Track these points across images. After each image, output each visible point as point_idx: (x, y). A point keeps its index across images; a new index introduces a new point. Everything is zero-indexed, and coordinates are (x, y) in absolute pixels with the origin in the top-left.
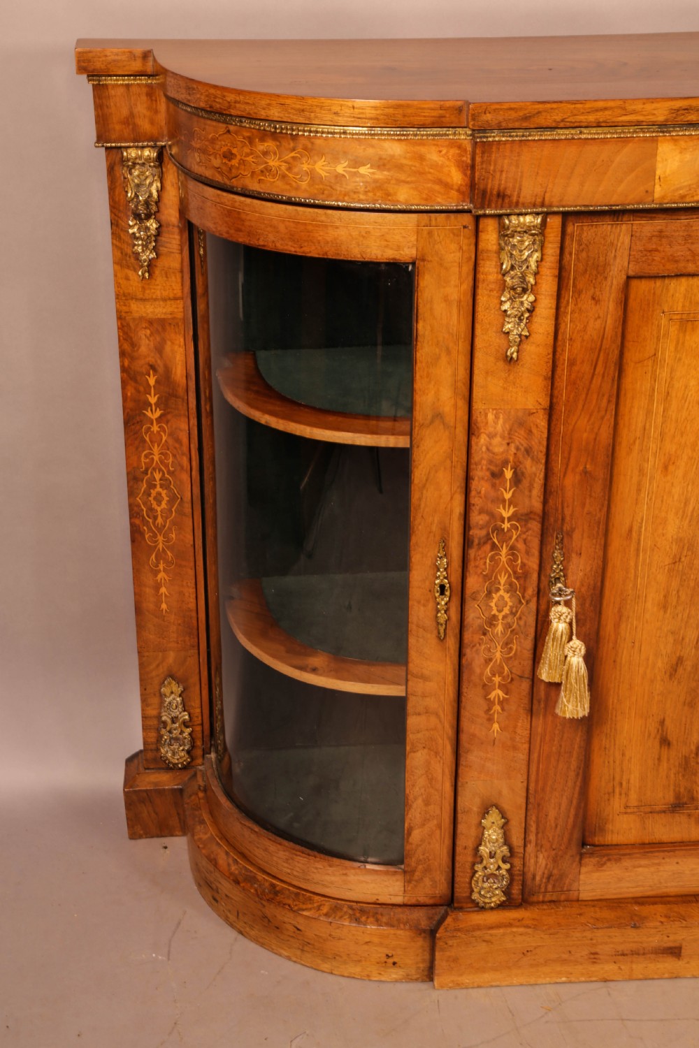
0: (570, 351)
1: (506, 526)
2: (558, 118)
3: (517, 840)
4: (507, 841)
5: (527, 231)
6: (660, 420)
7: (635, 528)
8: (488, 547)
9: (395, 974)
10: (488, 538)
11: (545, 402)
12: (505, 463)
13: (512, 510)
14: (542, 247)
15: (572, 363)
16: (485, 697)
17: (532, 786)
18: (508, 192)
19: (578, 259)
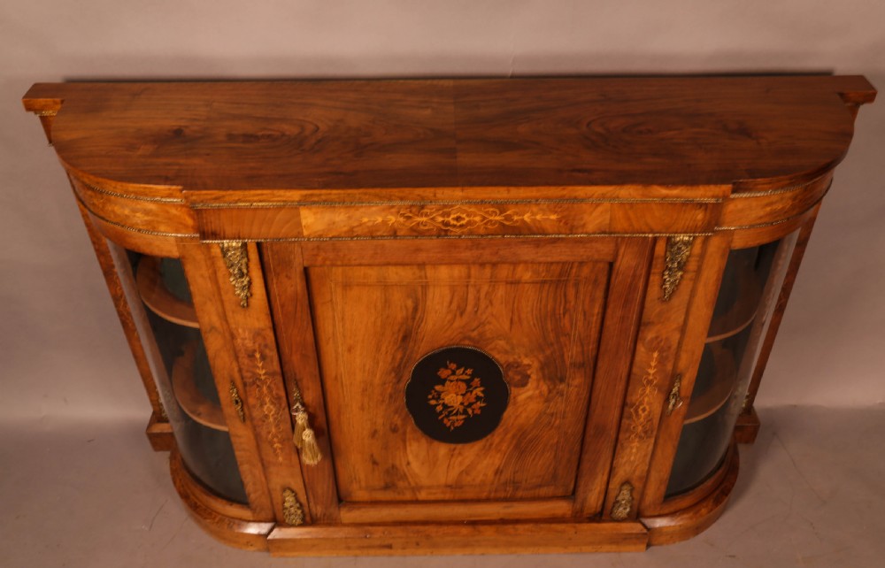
0: (280, 300)
1: (263, 378)
2: (237, 198)
3: (303, 499)
4: (297, 500)
5: (235, 249)
6: (341, 329)
7: (339, 377)
8: (255, 386)
9: (252, 549)
10: (254, 383)
11: (271, 325)
12: (255, 351)
13: (264, 372)
14: (247, 256)
15: (282, 306)
16: (272, 446)
17: (307, 481)
18: (218, 232)
19: (273, 258)
